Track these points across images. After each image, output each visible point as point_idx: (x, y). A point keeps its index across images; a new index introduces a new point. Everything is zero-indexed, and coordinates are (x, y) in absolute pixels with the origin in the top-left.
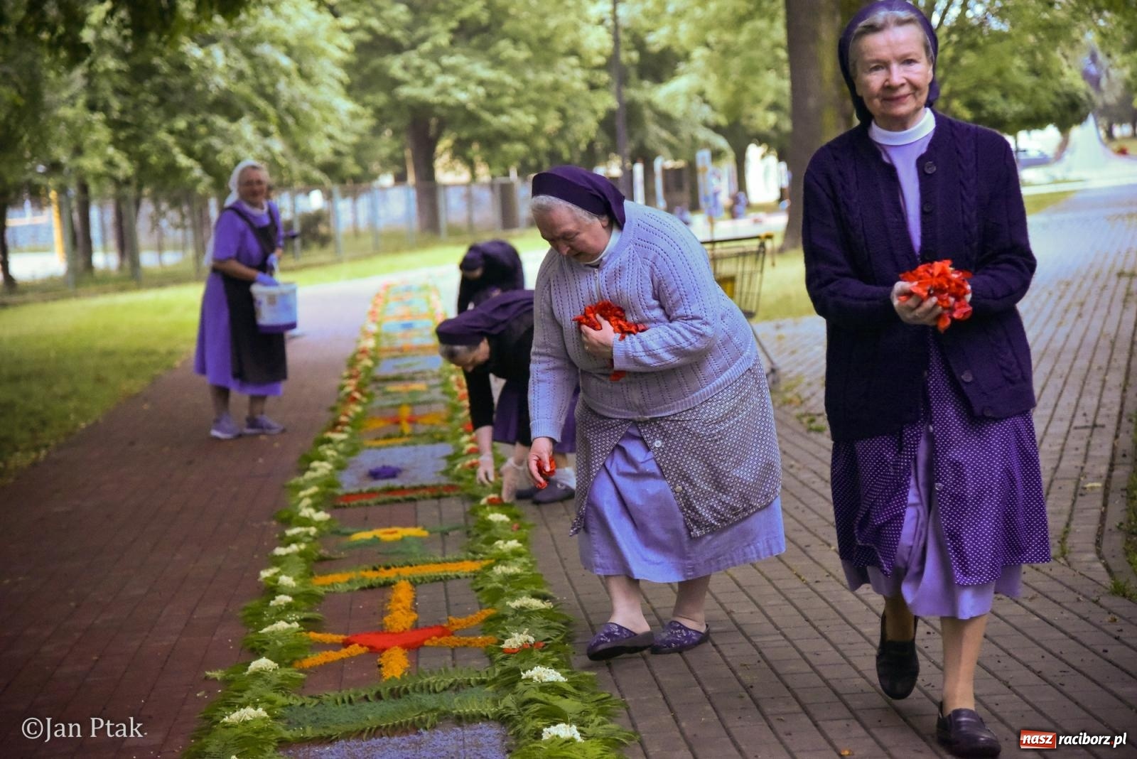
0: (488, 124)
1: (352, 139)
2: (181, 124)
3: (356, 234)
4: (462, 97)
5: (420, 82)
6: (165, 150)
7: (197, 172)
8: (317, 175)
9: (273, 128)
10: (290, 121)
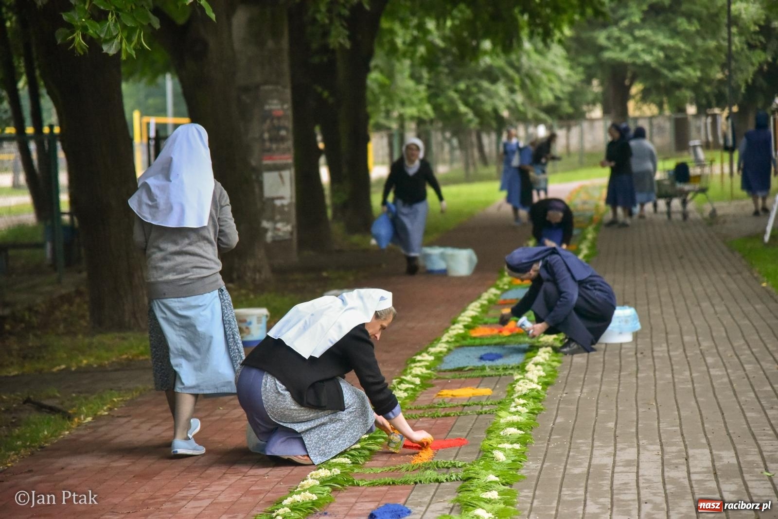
0: (666, 77)
1: (568, 89)
2: (462, 86)
3: (569, 153)
4: (648, 58)
5: (618, 49)
6: (452, 102)
7: (471, 116)
8: (543, 116)
9: (517, 87)
10: (528, 82)
